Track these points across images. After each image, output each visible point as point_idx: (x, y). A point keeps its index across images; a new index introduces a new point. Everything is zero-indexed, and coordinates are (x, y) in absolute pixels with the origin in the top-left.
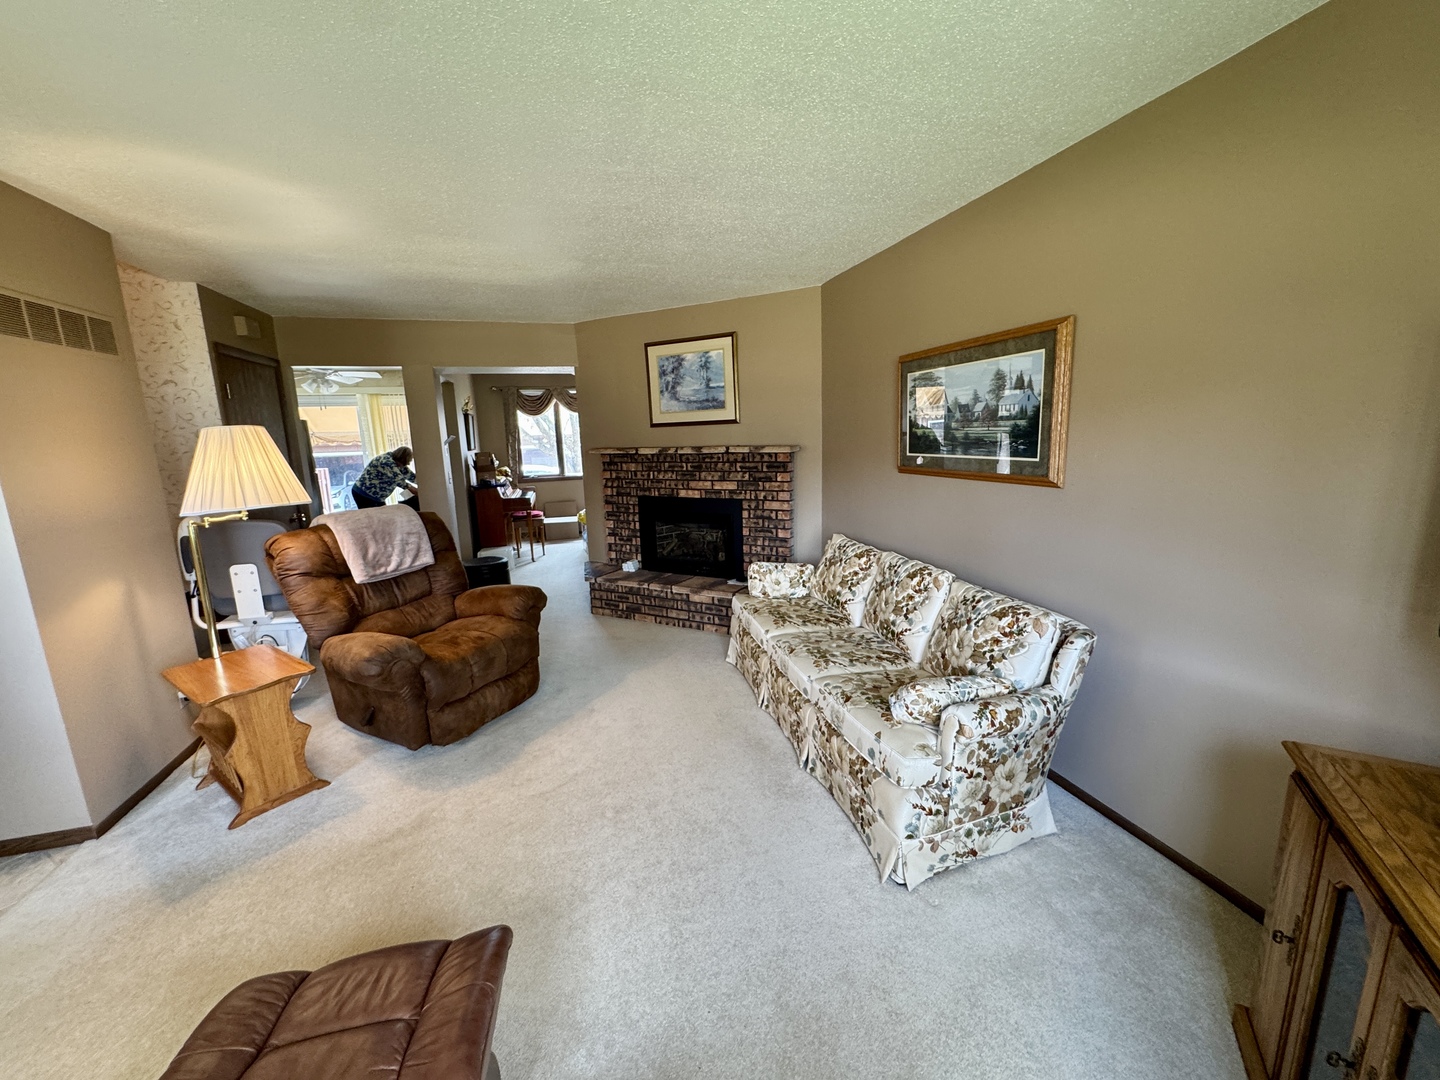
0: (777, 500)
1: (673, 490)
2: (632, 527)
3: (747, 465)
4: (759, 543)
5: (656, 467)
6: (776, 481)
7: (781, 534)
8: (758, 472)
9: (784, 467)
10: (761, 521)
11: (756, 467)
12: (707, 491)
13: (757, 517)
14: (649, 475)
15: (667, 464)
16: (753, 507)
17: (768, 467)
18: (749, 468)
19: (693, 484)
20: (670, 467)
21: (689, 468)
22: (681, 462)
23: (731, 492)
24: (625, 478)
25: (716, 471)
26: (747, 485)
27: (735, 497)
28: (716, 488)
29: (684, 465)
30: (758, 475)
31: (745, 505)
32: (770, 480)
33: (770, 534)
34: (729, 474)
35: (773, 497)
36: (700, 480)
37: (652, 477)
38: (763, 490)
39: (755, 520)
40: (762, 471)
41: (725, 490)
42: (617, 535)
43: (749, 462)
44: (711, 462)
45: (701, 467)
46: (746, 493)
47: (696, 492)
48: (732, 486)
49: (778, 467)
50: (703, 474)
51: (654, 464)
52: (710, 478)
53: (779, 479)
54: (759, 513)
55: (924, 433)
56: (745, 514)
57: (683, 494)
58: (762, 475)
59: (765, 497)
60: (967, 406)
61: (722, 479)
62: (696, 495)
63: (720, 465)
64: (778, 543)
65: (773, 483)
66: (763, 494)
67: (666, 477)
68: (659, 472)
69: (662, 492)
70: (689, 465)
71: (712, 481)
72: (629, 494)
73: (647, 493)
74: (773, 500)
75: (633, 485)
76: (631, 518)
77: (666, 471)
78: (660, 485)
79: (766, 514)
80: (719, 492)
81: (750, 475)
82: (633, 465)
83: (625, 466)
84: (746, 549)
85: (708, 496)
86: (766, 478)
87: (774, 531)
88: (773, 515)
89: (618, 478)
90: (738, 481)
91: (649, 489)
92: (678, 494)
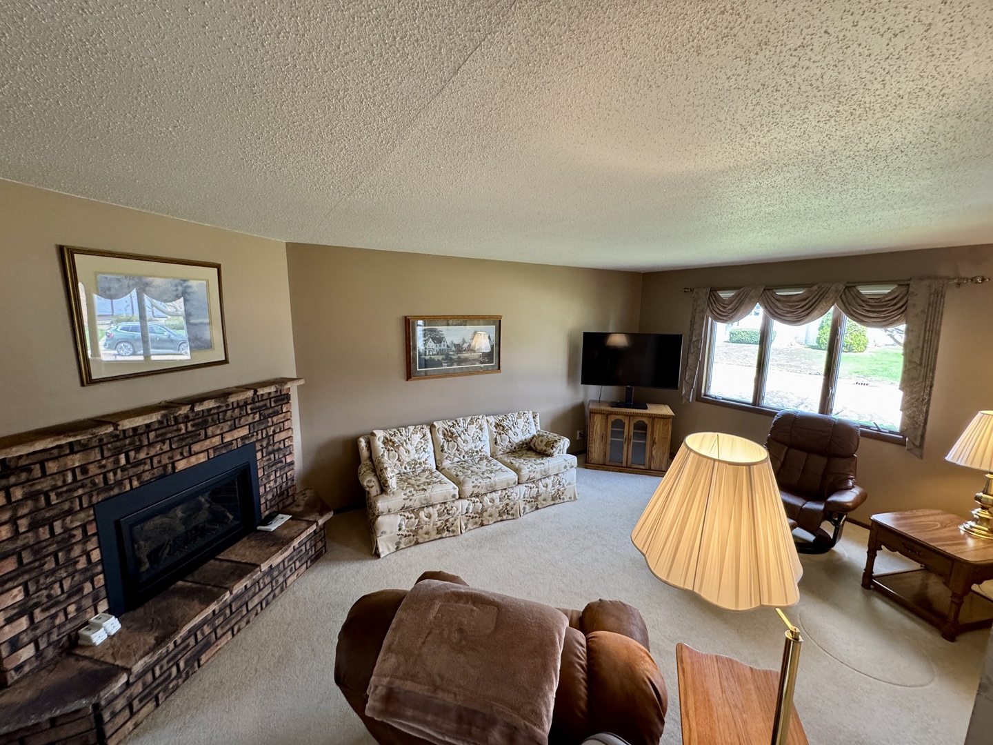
0: (284, 430)
1: (165, 466)
2: (82, 564)
3: (257, 404)
4: (272, 477)
5: (132, 443)
6: (282, 413)
7: (289, 460)
8: (267, 409)
9: (287, 398)
10: (272, 456)
11: (265, 405)
12: (215, 449)
13: (269, 454)
14: (117, 461)
15: (152, 435)
16: (265, 445)
17: (275, 402)
18: (260, 407)
19: (196, 448)
20: (157, 436)
21: (190, 428)
22: (177, 423)
23: (243, 438)
24: (54, 488)
25: (225, 421)
26: (259, 424)
27: (247, 442)
28: (225, 440)
29: (182, 426)
30: (267, 412)
31: (258, 447)
32: (277, 413)
33: (280, 465)
34: (240, 420)
35: (280, 429)
36: (206, 437)
37: (123, 462)
38: (272, 425)
39: (268, 457)
40: (271, 407)
41: (236, 439)
42: (36, 605)
43: (259, 401)
44: (218, 413)
45: (206, 422)
46: (257, 434)
47: (202, 455)
48: (244, 432)
49: (283, 399)
50: (210, 431)
51: (127, 441)
52: (219, 432)
53: (284, 410)
54: (270, 448)
55: (431, 358)
56: (259, 455)
57: (181, 465)
58: (271, 411)
59: (274, 431)
60: (459, 345)
61: (234, 428)
62: (202, 458)
63: (229, 413)
64: (287, 469)
65: (280, 416)
66: (272, 428)
67: (152, 453)
68: (138, 449)
69: (147, 476)
70: (189, 424)
71: (222, 434)
72: (70, 512)
73: (116, 491)
74: (281, 431)
75: (80, 492)
76: (77, 551)
77: (150, 445)
78: (141, 468)
79: (276, 447)
80: (230, 443)
81: (260, 415)
82: (78, 456)
83: (52, 467)
84: (262, 490)
85: (217, 453)
86: (274, 413)
87: (283, 459)
88: (282, 446)
89: (32, 496)
90: (249, 424)
91: (119, 483)
92: (174, 468)
